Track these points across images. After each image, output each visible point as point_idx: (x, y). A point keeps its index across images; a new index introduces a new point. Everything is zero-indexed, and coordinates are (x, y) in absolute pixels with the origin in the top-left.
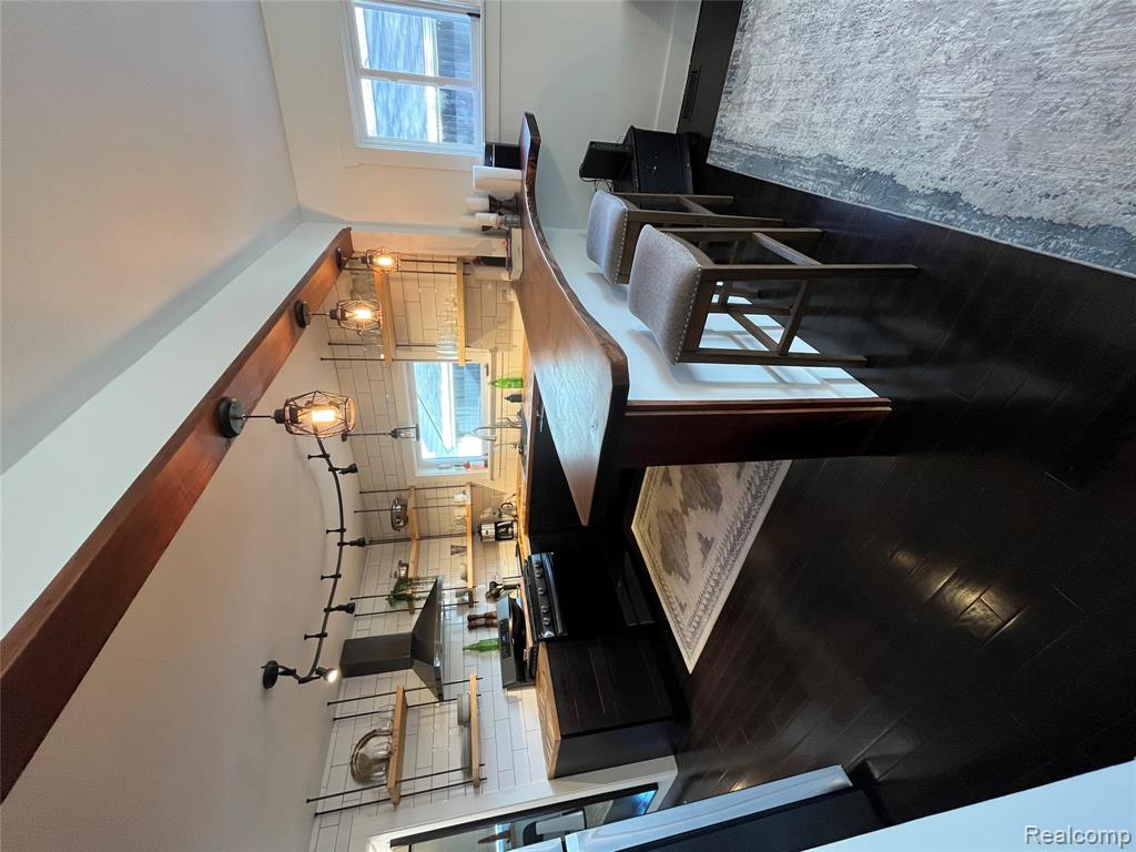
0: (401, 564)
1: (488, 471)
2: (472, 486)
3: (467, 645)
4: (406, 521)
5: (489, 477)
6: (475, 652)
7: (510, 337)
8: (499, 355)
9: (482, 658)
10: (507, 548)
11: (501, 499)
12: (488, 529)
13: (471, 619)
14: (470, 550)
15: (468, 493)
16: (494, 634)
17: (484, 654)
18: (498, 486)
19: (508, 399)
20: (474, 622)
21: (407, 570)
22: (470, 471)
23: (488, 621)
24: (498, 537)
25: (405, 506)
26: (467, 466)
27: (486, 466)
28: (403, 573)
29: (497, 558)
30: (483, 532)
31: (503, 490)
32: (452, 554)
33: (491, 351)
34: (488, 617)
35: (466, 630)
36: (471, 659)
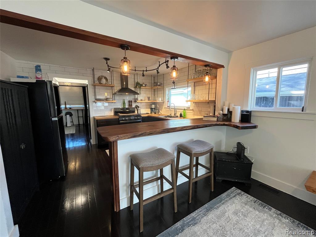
0: (146, 85)
1: (166, 107)
2: (163, 103)
3: (125, 100)
4: (156, 86)
5: (165, 107)
6: (123, 102)
7: (196, 115)
8: (192, 112)
9: (122, 104)
10: (149, 111)
11: (160, 110)
12: (153, 106)
13: (131, 101)
14: (149, 101)
15: (162, 102)
16: (127, 106)
17: (123, 104)
18: (163, 109)
19: (181, 113)
20: (130, 102)
21: (144, 86)
22: (167, 102)
23: (130, 105)
24: (152, 109)
25: (159, 85)
26: (168, 102)
27: (168, 106)
28: (143, 85)
29: (147, 108)
30: (153, 105)
31: (162, 110)
32: (148, 97)
33: (193, 109)
34: (131, 105)
35: (129, 100)
36: (122, 101)
